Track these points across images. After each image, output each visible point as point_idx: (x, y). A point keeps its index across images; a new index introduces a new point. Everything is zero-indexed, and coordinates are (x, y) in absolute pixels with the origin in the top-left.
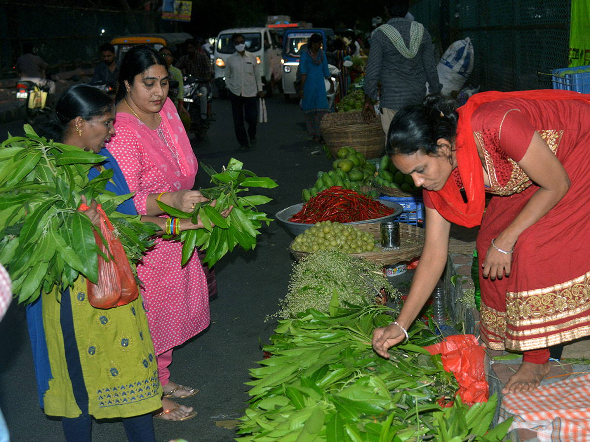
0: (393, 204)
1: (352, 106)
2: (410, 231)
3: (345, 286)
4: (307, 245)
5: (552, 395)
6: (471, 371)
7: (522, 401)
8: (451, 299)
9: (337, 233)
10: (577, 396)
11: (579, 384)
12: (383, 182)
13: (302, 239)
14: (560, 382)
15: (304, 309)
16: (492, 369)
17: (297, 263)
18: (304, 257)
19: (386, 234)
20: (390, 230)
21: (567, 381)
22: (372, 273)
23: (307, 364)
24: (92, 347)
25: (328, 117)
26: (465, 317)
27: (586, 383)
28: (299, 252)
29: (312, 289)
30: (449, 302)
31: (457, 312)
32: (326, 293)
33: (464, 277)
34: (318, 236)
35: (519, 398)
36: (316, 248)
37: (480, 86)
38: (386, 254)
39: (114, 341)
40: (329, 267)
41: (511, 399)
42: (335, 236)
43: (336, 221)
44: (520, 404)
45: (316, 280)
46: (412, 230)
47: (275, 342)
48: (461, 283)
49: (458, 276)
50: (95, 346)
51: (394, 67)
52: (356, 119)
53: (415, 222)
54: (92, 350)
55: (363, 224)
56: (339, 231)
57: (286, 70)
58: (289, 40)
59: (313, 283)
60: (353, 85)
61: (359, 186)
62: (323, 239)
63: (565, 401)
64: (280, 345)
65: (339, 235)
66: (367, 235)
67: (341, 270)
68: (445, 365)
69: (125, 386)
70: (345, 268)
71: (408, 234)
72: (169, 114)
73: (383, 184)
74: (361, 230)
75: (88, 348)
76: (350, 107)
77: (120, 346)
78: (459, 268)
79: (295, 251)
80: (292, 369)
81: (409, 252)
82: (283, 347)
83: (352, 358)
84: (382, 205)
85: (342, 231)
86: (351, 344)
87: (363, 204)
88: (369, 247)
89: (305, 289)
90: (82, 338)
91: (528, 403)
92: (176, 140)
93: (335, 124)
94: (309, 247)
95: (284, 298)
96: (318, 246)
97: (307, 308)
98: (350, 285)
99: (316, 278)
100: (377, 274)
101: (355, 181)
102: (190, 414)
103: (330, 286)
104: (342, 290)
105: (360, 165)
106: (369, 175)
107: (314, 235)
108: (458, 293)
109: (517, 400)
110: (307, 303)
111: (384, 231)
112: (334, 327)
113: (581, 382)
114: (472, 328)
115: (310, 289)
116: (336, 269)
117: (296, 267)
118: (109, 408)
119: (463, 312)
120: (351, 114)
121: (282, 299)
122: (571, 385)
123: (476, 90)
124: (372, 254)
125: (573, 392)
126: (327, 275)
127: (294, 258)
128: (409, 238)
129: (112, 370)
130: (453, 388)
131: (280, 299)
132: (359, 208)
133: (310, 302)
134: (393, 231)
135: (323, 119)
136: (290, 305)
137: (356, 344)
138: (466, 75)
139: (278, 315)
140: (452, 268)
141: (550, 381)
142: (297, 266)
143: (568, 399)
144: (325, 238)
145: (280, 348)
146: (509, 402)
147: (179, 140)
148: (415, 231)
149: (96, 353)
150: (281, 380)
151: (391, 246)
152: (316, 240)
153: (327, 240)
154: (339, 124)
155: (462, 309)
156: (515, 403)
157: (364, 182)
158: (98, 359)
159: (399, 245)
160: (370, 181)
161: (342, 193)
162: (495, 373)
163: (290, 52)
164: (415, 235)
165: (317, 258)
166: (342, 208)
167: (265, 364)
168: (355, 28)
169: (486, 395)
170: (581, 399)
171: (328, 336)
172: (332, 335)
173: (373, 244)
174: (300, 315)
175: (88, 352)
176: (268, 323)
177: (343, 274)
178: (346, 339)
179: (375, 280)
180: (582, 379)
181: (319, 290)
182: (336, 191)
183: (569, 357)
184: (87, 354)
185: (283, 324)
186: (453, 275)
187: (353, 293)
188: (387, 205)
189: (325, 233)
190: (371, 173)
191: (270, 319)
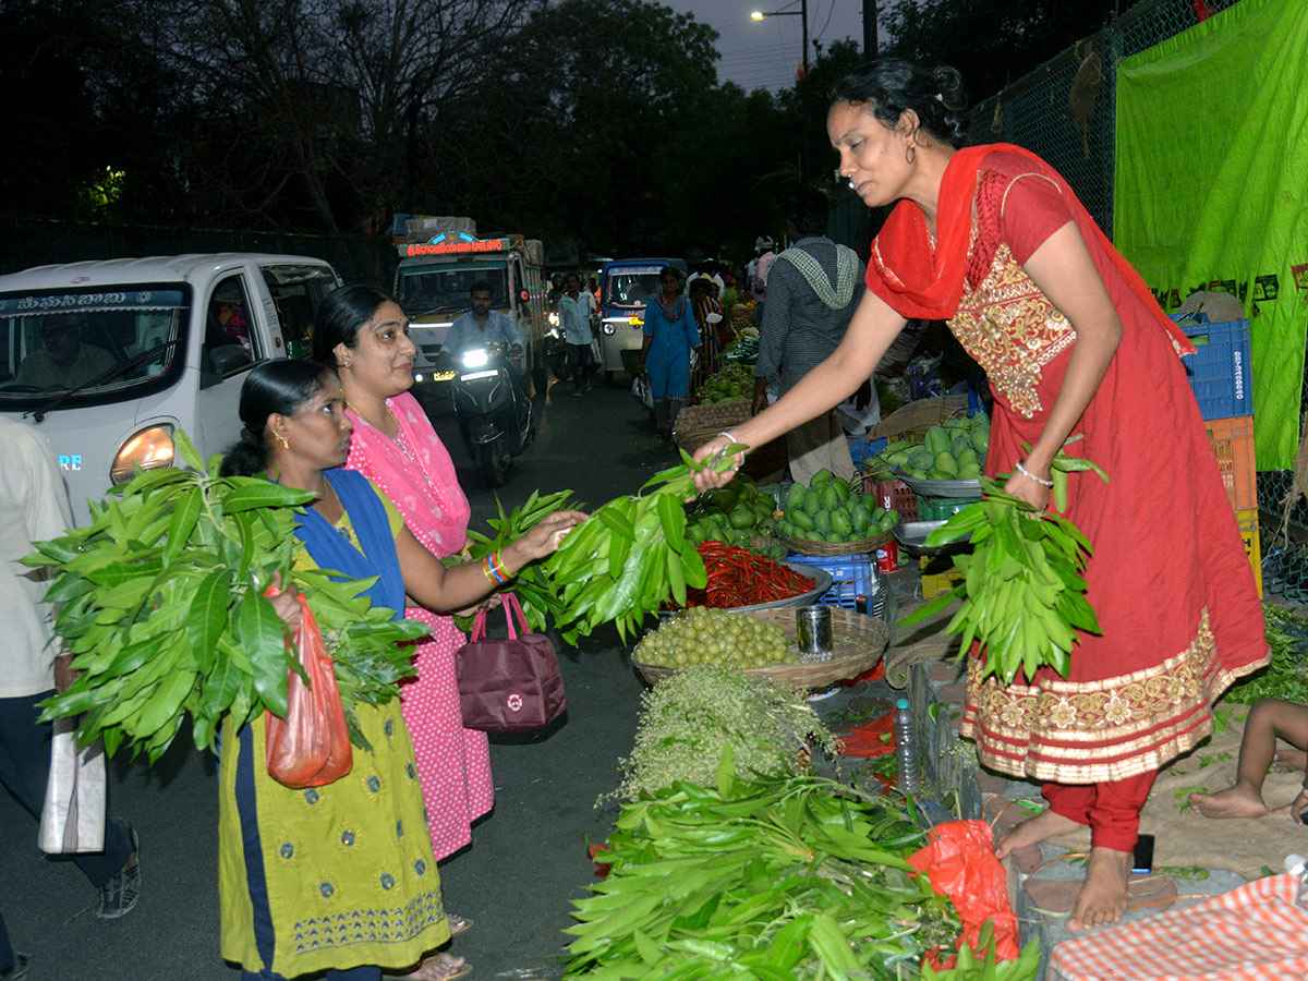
0: (812, 570)
1: (724, 391)
2: (849, 622)
3: (742, 736)
4: (666, 652)
5: (1146, 943)
6: (983, 891)
7: (1092, 956)
8: (928, 745)
9: (720, 629)
10: (1195, 944)
11: (1196, 919)
12: (793, 531)
13: (655, 641)
14: (1160, 916)
15: (667, 781)
16: (1025, 891)
17: (651, 691)
18: (663, 679)
19: (808, 629)
20: (814, 623)
21: (1173, 914)
22: (790, 708)
23: (682, 892)
24: (288, 845)
25: (687, 413)
26: (961, 782)
27: (1208, 916)
28: (651, 666)
29: (681, 741)
30: (924, 749)
31: (942, 769)
32: (708, 750)
33: (952, 707)
34: (684, 637)
35: (1084, 949)
36: (681, 658)
37: (942, 354)
38: (810, 667)
39: (328, 834)
40: (710, 699)
41: (1070, 952)
42: (715, 636)
43: (715, 606)
44: (1089, 962)
45: (688, 725)
46: (853, 620)
47: (618, 847)
48: (948, 718)
49: (942, 704)
50: (293, 842)
51: (810, 324)
52: (737, 417)
53: (852, 601)
54: (287, 850)
55: (764, 610)
56: (721, 625)
57: (607, 331)
58: (611, 281)
59: (683, 731)
60: (723, 355)
61: (749, 537)
62: (694, 643)
63: (1173, 956)
64: (626, 853)
65: (722, 632)
66: (772, 630)
67: (731, 703)
68: (934, 883)
69: (344, 914)
70: (741, 701)
71: (845, 626)
72: (410, 414)
73: (793, 534)
74: (759, 622)
75: (280, 847)
76: (721, 395)
77: (340, 843)
78: (942, 689)
79: (643, 665)
80: (652, 902)
81: (852, 663)
82: (632, 856)
83: (765, 879)
84: (794, 572)
85: (727, 625)
86: (763, 852)
87: (761, 572)
88: (778, 655)
89: (668, 742)
90: (270, 826)
91: (1103, 959)
92: (427, 458)
93: (701, 426)
94: (668, 657)
95: (627, 757)
96: (684, 655)
97: (672, 780)
98: (751, 733)
99: (688, 720)
100: (800, 711)
101: (742, 528)
102: (459, 970)
103: (714, 736)
104: (737, 743)
105: (748, 499)
106: (766, 516)
107: (676, 634)
108: (943, 736)
109: (1081, 955)
110: (672, 768)
111: (803, 622)
112: (731, 820)
113: (1197, 914)
114: (976, 806)
115: (677, 741)
116: (724, 702)
117: (649, 698)
118: (313, 954)
119: (954, 773)
120: (726, 408)
121: (623, 757)
122: (1180, 921)
123: (936, 360)
124: (786, 669)
125: (1185, 937)
126: (708, 716)
127: (644, 681)
128: (847, 635)
129: (324, 885)
130: (951, 927)
131: (620, 758)
132: (753, 579)
133: (677, 767)
134: (820, 624)
135: (678, 416)
136: (640, 771)
137: (772, 852)
138: (918, 334)
139: (620, 794)
140: (928, 689)
141: (1139, 915)
142: (652, 697)
143: (1178, 952)
144: (696, 639)
145: (626, 858)
146: (1068, 958)
147: (431, 459)
148: (858, 621)
149: (294, 855)
150: (631, 924)
151: (816, 650)
152: (681, 643)
153: (700, 642)
154: (706, 425)
155: (953, 768)
156: (1078, 960)
157: (757, 529)
158: (297, 866)
159: (830, 649)
160: (767, 527)
161: (723, 553)
162: (1032, 899)
163: (612, 300)
164: (859, 629)
165: (688, 682)
166: (724, 581)
167: (600, 890)
168: (719, 257)
169: (1014, 940)
170: (1203, 952)
171: (722, 837)
172: (729, 836)
173: (784, 648)
174: (661, 795)
175: (279, 854)
176: (601, 812)
177: (737, 712)
178: (755, 844)
179: (795, 722)
180: (1201, 908)
181: (694, 743)
182: (712, 549)
183: (1167, 864)
184: (277, 856)
185: (630, 811)
186: (931, 703)
187: (758, 748)
188: (802, 573)
189: (697, 630)
190: (768, 512)
191: (604, 801)
